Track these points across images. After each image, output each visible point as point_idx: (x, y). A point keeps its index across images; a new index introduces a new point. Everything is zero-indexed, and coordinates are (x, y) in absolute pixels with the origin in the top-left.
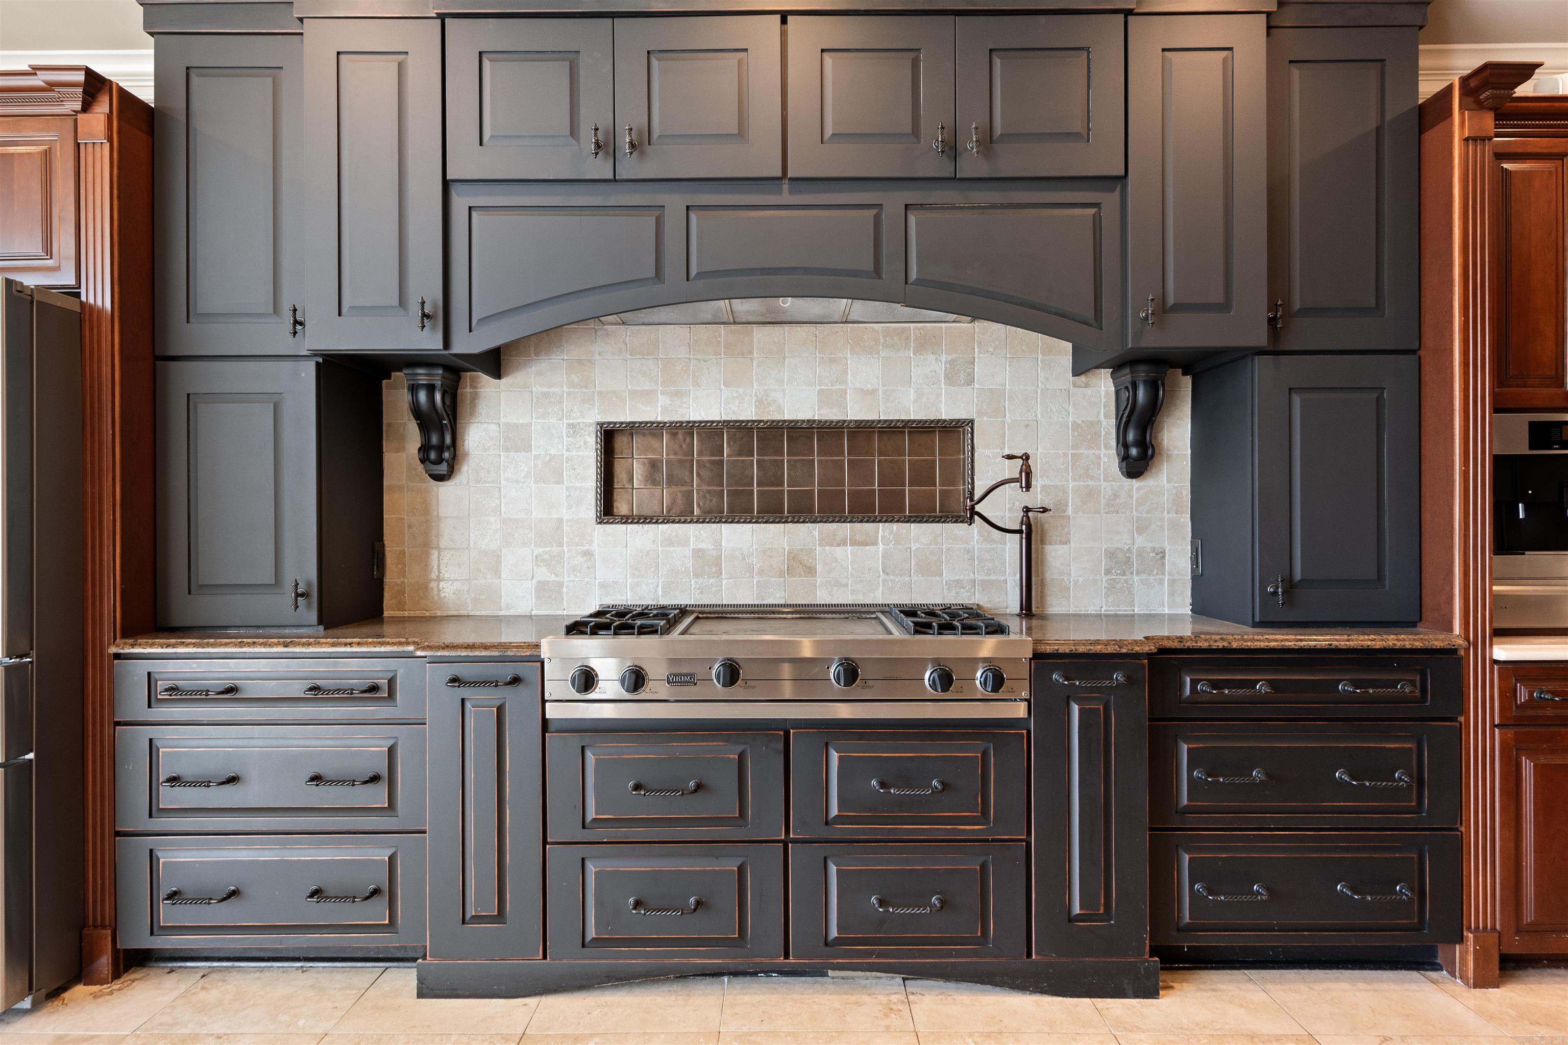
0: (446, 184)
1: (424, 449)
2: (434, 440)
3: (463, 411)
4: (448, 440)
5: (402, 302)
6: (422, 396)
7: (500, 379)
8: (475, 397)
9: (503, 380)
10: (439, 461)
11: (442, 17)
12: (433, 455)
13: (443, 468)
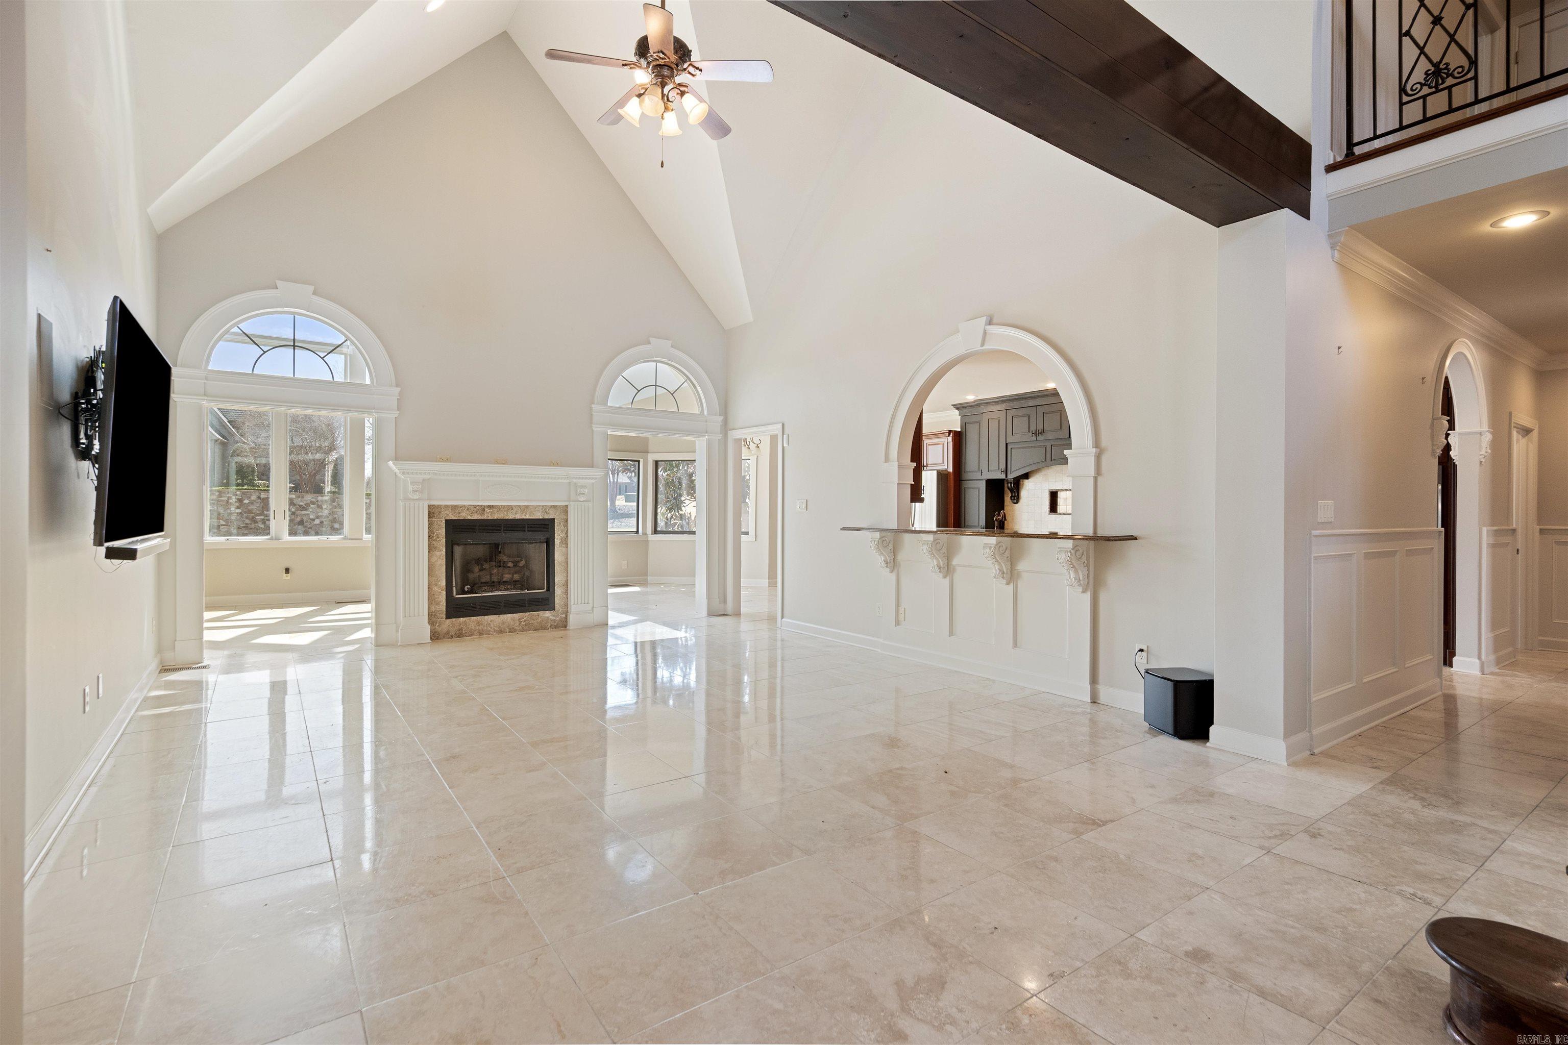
0: (1007, 444)
1: (1011, 497)
2: (1013, 495)
3: (1021, 486)
4: (1016, 495)
5: (999, 469)
6: (1009, 485)
7: (1028, 479)
8: (1023, 484)
9: (1029, 480)
10: (1014, 499)
11: (1006, 410)
12: (1013, 498)
13: (1015, 501)
